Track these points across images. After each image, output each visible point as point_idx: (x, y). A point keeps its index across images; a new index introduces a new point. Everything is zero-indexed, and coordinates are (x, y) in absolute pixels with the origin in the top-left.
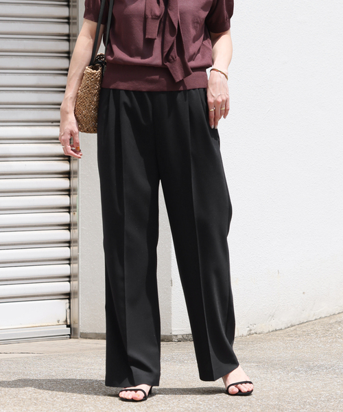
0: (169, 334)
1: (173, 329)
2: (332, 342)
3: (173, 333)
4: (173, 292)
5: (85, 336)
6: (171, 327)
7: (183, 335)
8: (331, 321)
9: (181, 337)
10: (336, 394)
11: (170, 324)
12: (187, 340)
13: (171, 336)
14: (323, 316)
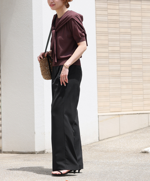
0: (34, 151)
1: (36, 149)
2: (92, 153)
3: (36, 151)
4: (35, 136)
5: (5, 152)
6: (35, 148)
7: (39, 152)
8: (91, 146)
9: (38, 152)
10: (94, 171)
11: (35, 147)
12: (40, 153)
13: (35, 152)
14: (88, 144)
